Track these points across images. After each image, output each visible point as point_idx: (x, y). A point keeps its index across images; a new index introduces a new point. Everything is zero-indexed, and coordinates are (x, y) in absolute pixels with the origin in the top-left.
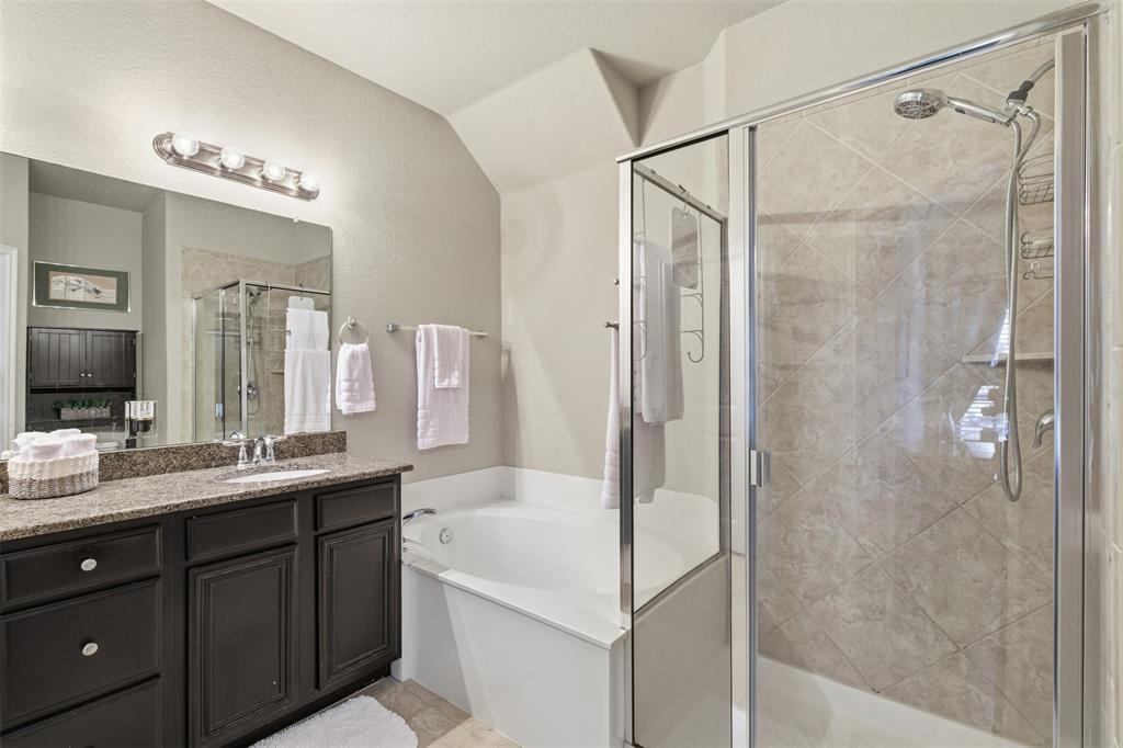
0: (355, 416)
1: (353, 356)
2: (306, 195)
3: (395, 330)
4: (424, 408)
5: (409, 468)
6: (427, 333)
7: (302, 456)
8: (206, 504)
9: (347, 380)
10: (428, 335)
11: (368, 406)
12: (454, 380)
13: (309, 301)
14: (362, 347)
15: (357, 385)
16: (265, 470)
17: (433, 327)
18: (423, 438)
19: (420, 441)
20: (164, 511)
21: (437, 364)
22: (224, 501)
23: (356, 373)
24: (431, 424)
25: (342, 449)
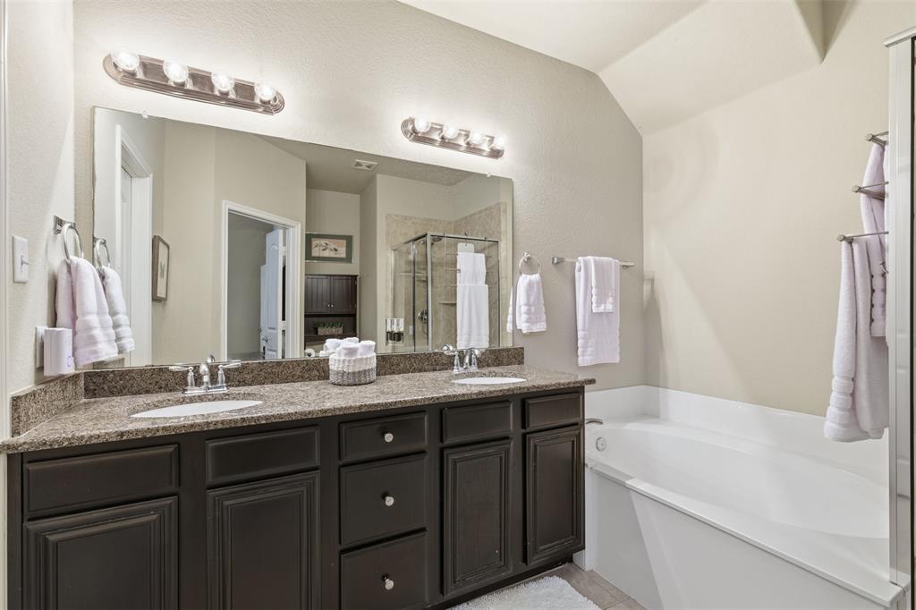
0: (531, 334)
1: (530, 285)
2: (496, 154)
3: (560, 261)
4: (584, 330)
5: (592, 382)
6: (586, 264)
7: (494, 366)
8: (455, 399)
9: (526, 305)
10: (586, 267)
11: (541, 327)
12: (609, 306)
13: (471, 246)
14: (536, 277)
15: (533, 309)
16: (473, 375)
17: (590, 258)
18: (583, 356)
19: (580, 358)
20: (431, 402)
21: (594, 291)
22: (466, 398)
23: (532, 300)
24: (590, 344)
25: (521, 362)
